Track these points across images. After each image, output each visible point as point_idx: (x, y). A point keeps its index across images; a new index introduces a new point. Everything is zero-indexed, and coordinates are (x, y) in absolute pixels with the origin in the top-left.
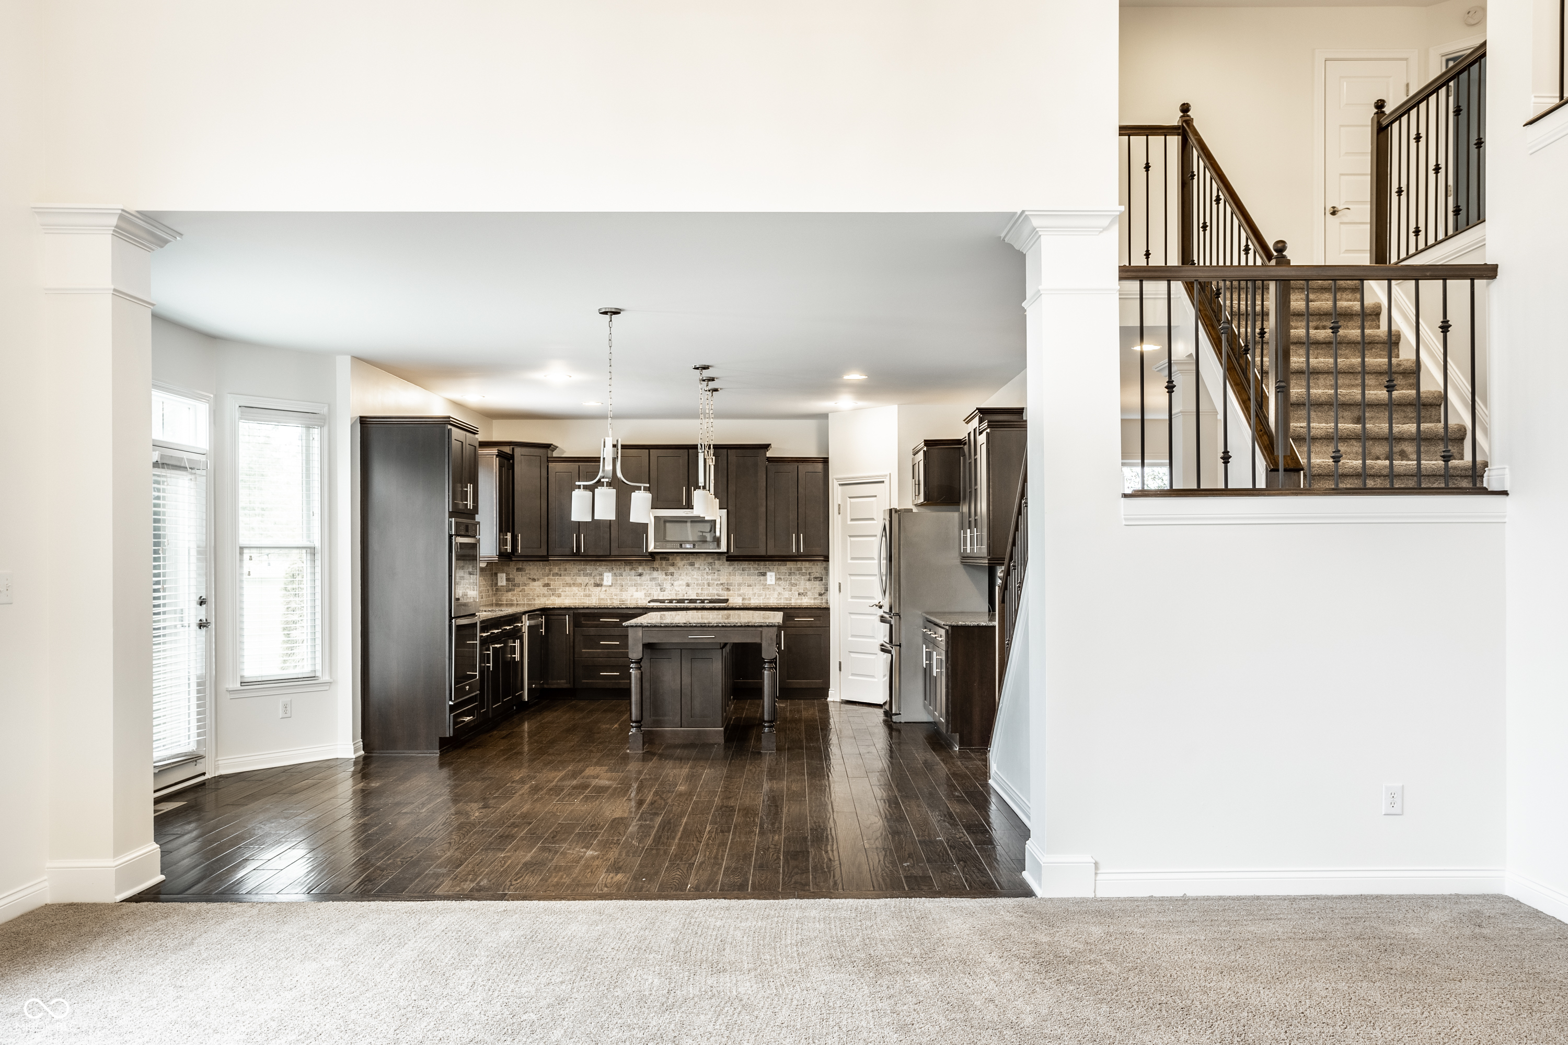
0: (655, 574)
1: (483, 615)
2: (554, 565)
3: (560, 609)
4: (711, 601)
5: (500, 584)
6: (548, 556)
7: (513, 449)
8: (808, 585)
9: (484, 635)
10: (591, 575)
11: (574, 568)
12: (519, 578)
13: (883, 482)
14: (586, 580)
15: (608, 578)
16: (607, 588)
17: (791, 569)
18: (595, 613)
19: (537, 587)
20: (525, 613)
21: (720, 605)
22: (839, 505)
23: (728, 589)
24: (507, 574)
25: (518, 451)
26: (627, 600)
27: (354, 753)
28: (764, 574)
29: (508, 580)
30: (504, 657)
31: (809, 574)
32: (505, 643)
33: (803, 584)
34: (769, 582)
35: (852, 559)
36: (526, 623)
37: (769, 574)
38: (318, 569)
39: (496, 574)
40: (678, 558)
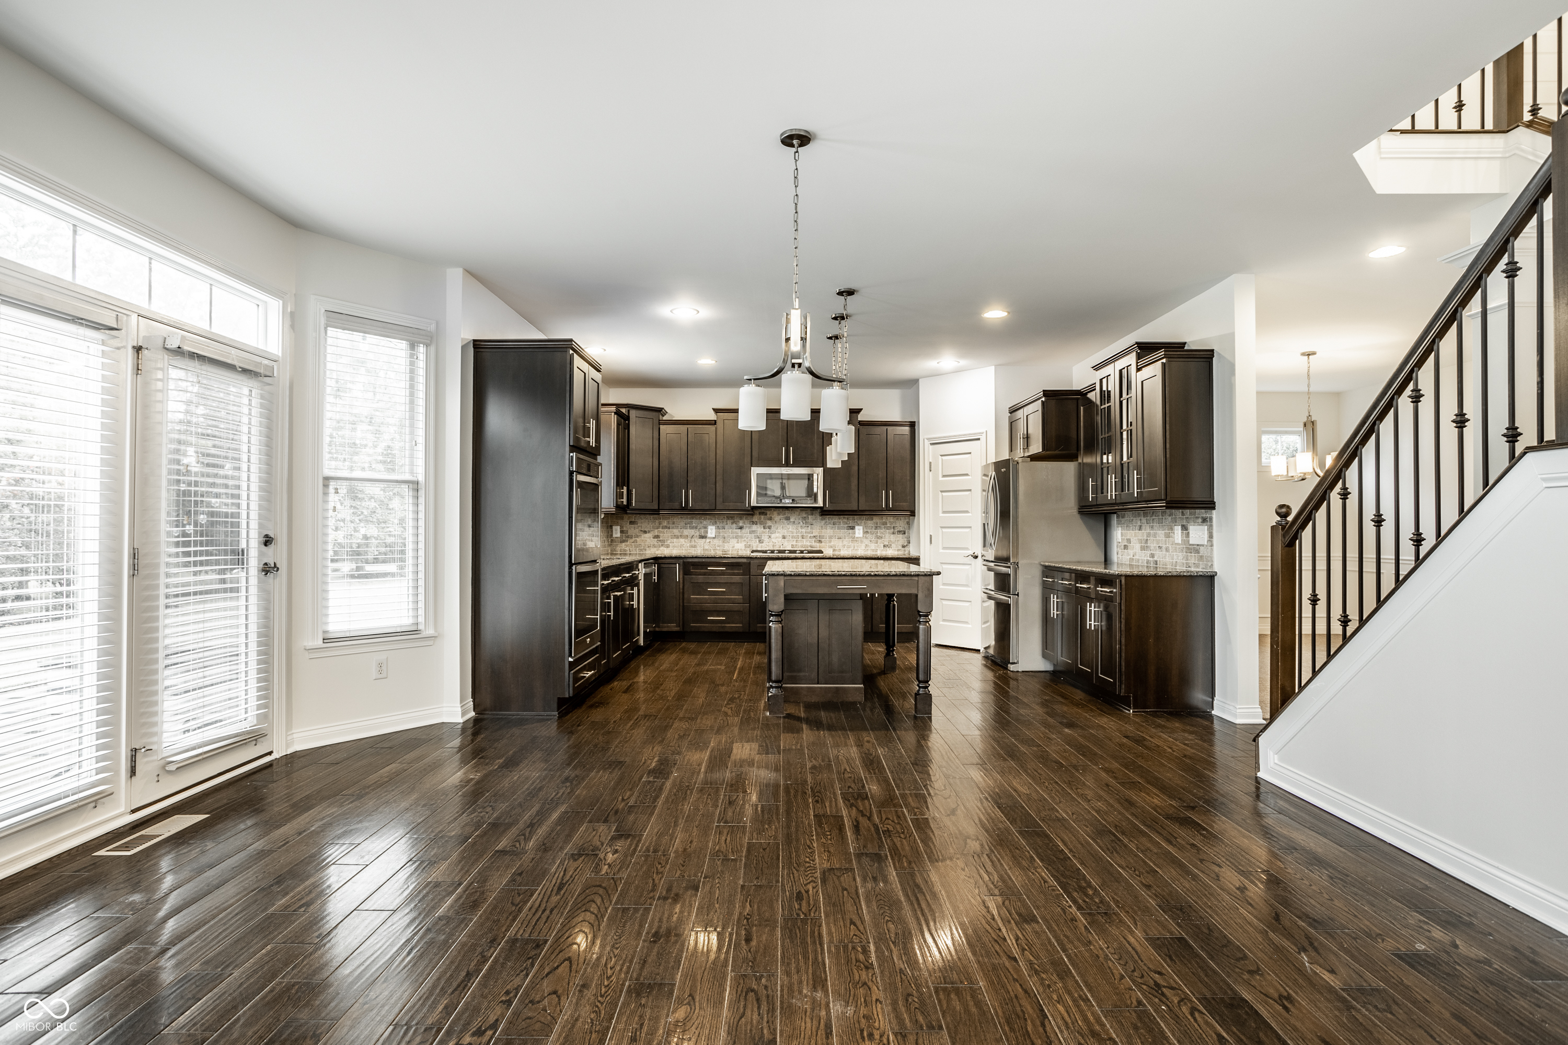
0: (754, 527)
1: (604, 563)
2: (663, 519)
3: (671, 558)
4: (809, 552)
5: (614, 536)
6: (659, 510)
7: (629, 411)
8: (893, 537)
9: (606, 582)
10: (696, 528)
11: (680, 521)
12: (632, 530)
13: (979, 439)
14: (692, 532)
15: (712, 531)
16: (711, 540)
17: (877, 524)
18: (703, 562)
19: (648, 538)
20: (641, 561)
21: (816, 555)
22: (930, 463)
23: (820, 542)
24: (622, 527)
25: (633, 414)
26: (729, 551)
27: (462, 717)
28: (853, 528)
29: (622, 532)
30: (623, 605)
31: (894, 528)
32: (624, 590)
33: (888, 537)
34: (857, 535)
35: (944, 512)
36: (642, 571)
37: (857, 527)
38: (421, 508)
39: (611, 527)
40: (775, 513)
